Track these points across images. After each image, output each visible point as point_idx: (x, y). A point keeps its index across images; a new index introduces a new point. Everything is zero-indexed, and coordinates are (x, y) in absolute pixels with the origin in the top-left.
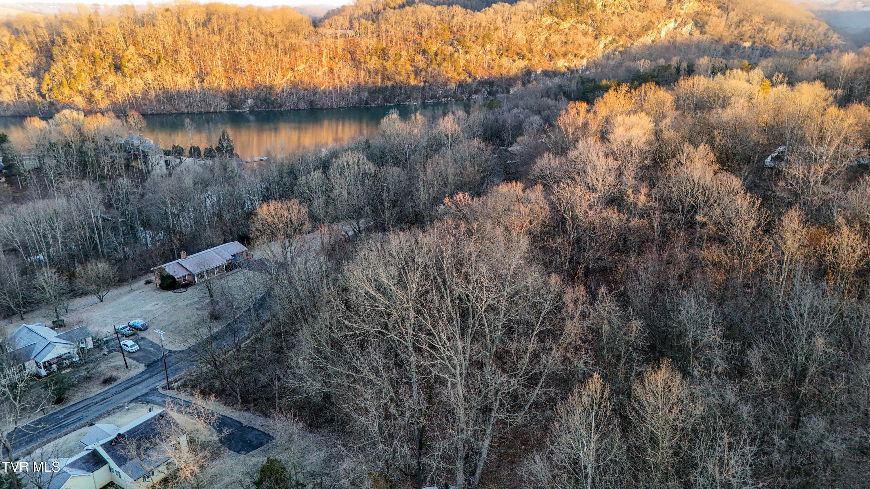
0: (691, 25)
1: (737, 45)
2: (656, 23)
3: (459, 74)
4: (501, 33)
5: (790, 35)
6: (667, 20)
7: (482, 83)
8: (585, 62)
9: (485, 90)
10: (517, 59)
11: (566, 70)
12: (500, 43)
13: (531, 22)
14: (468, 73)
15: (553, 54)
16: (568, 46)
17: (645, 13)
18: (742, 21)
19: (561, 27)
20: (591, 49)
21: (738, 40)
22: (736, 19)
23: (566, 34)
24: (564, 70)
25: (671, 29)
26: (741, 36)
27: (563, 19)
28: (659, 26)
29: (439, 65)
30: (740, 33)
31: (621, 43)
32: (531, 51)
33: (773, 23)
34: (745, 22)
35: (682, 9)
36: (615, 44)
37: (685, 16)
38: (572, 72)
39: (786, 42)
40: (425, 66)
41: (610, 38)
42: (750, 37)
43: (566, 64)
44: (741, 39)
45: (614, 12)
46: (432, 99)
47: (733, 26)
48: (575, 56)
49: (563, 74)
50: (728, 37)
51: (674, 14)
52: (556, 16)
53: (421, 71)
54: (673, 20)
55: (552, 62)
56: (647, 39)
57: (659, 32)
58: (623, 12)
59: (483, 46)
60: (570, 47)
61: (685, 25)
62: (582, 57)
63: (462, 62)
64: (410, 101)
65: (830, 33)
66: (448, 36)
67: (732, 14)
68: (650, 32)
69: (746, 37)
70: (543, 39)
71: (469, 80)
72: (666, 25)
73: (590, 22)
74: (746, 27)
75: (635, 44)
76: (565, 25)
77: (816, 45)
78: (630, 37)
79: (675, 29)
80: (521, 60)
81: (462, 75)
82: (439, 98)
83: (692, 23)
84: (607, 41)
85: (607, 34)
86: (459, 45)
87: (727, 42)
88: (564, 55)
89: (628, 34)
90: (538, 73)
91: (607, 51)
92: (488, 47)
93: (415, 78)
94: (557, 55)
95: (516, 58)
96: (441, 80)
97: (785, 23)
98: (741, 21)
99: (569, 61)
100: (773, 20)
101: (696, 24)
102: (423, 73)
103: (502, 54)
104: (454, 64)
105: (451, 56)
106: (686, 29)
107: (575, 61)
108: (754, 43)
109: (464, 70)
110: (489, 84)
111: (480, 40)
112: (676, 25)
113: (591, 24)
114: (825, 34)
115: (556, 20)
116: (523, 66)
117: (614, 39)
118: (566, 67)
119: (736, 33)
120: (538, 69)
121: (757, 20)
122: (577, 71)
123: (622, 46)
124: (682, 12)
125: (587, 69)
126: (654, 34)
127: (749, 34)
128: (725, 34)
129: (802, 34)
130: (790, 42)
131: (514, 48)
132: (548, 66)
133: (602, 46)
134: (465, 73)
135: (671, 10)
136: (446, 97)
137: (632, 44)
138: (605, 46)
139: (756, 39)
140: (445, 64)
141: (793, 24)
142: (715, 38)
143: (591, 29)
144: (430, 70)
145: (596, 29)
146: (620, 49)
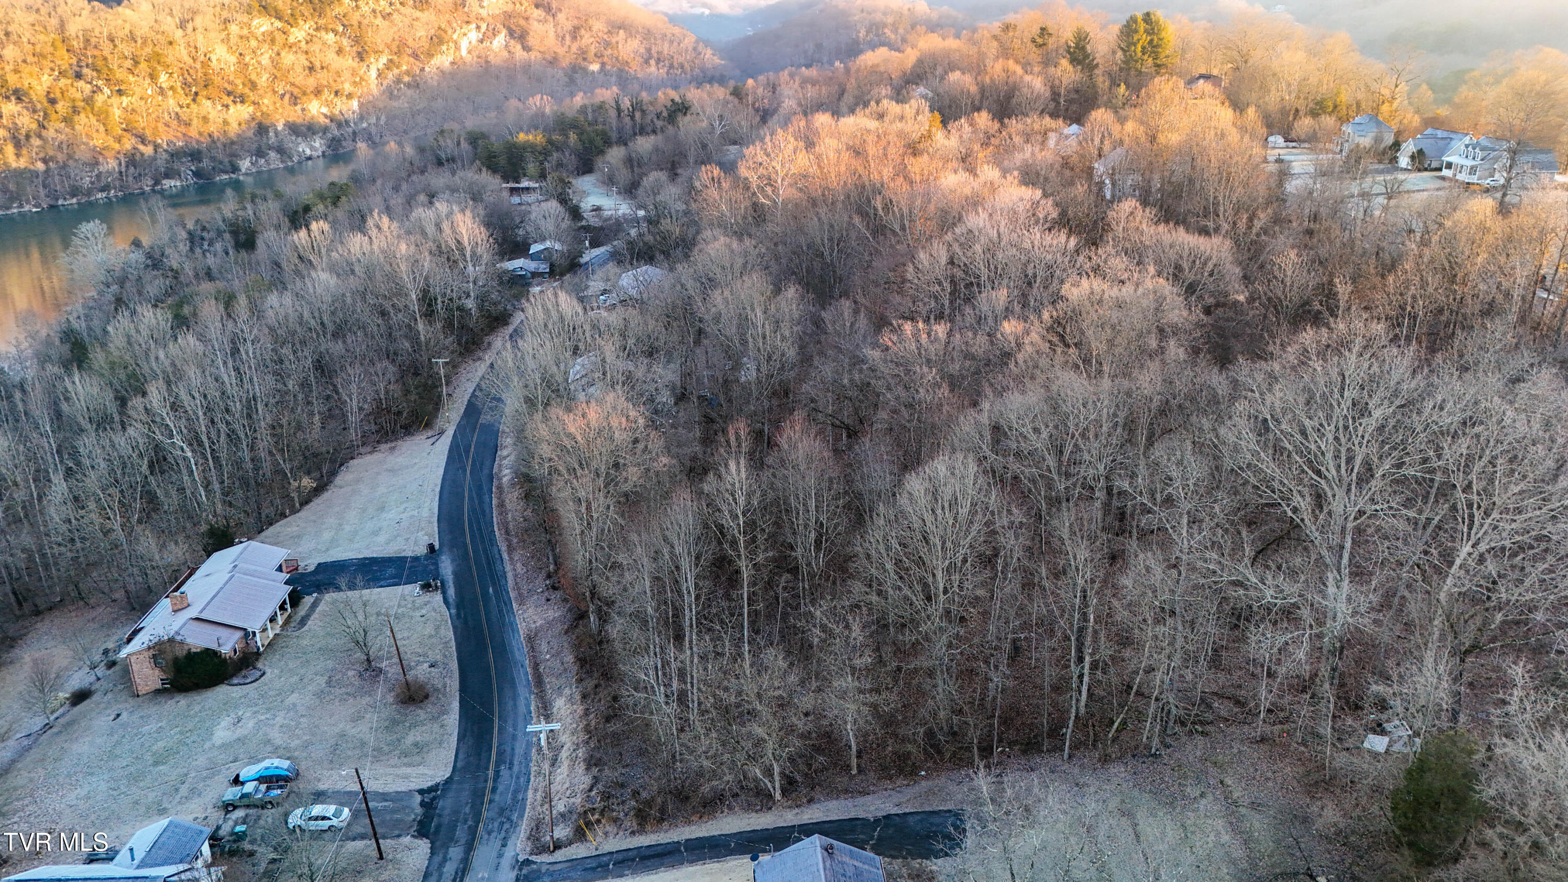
0: (503, 34)
1: (581, 68)
2: (450, 32)
3: (119, 140)
4: (182, 52)
5: (649, 50)
6: (465, 26)
7: (175, 155)
8: (355, 104)
9: (187, 168)
10: (230, 103)
11: (327, 121)
12: (185, 72)
13: (234, 28)
14: (137, 136)
15: (296, 91)
16: (318, 76)
17: (426, 13)
18: (578, 28)
19: (292, 39)
20: (358, 79)
21: (580, 60)
22: (568, 26)
23: (307, 53)
24: (323, 121)
25: (474, 42)
26: (583, 53)
27: (292, 21)
28: (455, 37)
29: (67, 120)
30: (580, 48)
31: (404, 68)
32: (253, 86)
33: (621, 32)
34: (583, 32)
35: (482, 7)
36: (396, 71)
37: (491, 20)
38: (340, 125)
39: (647, 62)
40: (34, 126)
41: (384, 60)
42: (596, 55)
43: (325, 110)
44: (585, 59)
45: (374, 11)
46: (73, 196)
47: (568, 38)
48: (336, 93)
49: (325, 130)
50: (566, 53)
51: (472, 15)
52: (277, 18)
53: (28, 137)
54: (473, 26)
55: (298, 107)
56: (443, 60)
57: (458, 48)
58: (388, 10)
59: (153, 77)
60: (323, 77)
61: (495, 35)
62: (350, 96)
63: (117, 113)
64: (21, 206)
65: (701, 47)
66: (65, 60)
67: (561, 17)
68: (444, 48)
69: (591, 55)
70: (265, 60)
71: (148, 150)
72: (465, 35)
73: (341, 29)
74: (587, 39)
75: (427, 69)
76: (298, 34)
77: (687, 66)
78: (415, 56)
79: (481, 41)
80: (239, 106)
81: (125, 140)
82: (89, 193)
83: (504, 32)
84: (381, 66)
85: (378, 52)
86: (99, 78)
87: (565, 63)
88: (318, 92)
89: (410, 51)
90: (280, 128)
91: (385, 83)
92: (163, 78)
93: (18, 155)
94: (304, 94)
95: (228, 100)
96: (82, 154)
97: (638, 32)
98: (576, 29)
99: (328, 104)
100: (620, 28)
101: (511, 33)
102: (36, 142)
103: (196, 94)
104: (103, 116)
105: (89, 101)
106: (500, 41)
107: (339, 103)
108: (603, 64)
109: (125, 130)
110: (191, 155)
111: (143, 65)
112: (481, 36)
113: (344, 33)
114: (695, 49)
115: (278, 24)
116: (247, 116)
117: (391, 61)
118: (326, 116)
119: (574, 48)
120: (277, 120)
121: (598, 26)
122: (347, 122)
123: (408, 73)
124: (484, 12)
125: (362, 118)
126: (452, 51)
127: (593, 50)
128: (561, 51)
129: (666, 48)
130: (652, 62)
131: (217, 80)
132: (294, 114)
133: (373, 73)
134: (128, 135)
135: (466, 9)
136: (102, 190)
137: (422, 70)
138: (380, 75)
139: (606, 59)
140: (82, 119)
141: (648, 34)
142: (548, 57)
143: (345, 42)
144: (50, 133)
145: (357, 40)
146: (406, 79)
